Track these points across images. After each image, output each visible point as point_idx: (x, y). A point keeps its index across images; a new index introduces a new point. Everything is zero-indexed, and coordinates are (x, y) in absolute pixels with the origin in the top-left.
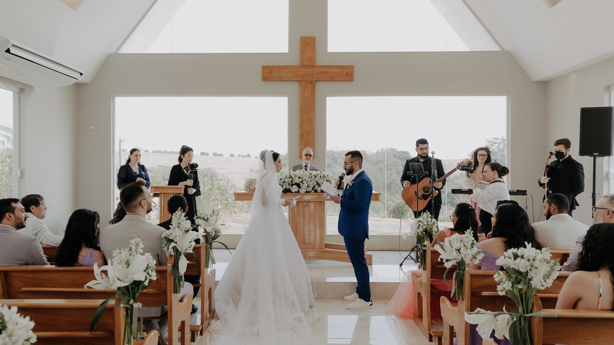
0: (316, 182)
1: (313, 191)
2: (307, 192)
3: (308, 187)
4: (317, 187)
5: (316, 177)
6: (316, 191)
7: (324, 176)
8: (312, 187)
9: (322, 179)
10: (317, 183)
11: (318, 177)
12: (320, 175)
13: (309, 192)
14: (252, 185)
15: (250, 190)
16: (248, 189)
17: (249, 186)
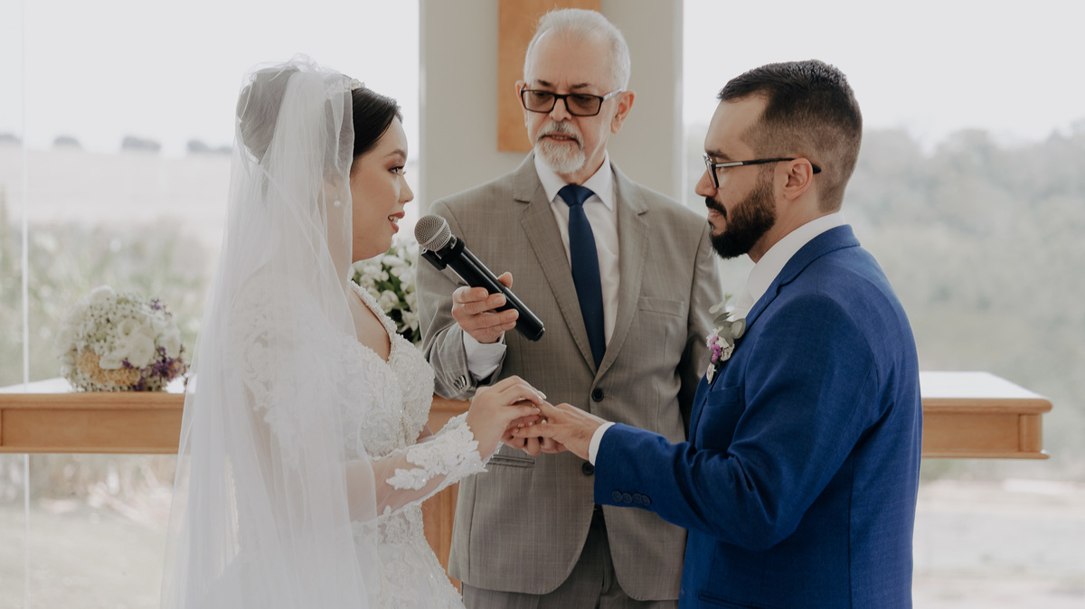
14: (105, 340)
15: (91, 376)
16: (79, 371)
17: (87, 347)
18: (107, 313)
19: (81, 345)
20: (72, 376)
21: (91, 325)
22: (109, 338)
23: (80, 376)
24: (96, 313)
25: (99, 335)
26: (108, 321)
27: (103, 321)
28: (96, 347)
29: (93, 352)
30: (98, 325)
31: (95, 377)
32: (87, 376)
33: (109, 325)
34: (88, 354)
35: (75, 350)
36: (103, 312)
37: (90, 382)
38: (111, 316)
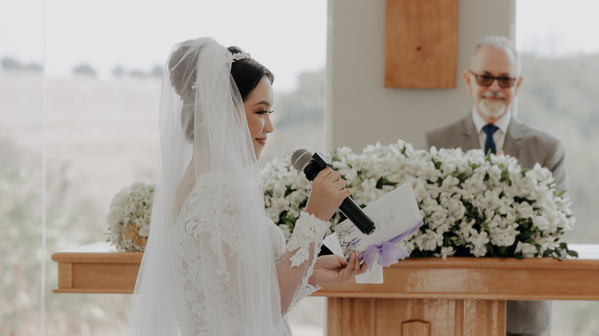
0: (467, 204)
1: (447, 251)
2: (417, 254)
3: (424, 228)
4: (467, 228)
5: (462, 178)
6: (463, 251)
7: (505, 178)
8: (446, 228)
9: (496, 193)
10: (472, 212)
11: (476, 179)
12: (482, 170)
13: (428, 254)
14: (143, 217)
15: (133, 242)
16: (124, 237)
17: (130, 222)
18: (143, 199)
19: (127, 220)
20: (120, 240)
21: (133, 207)
22: (146, 216)
23: (125, 241)
24: (136, 198)
25: (139, 213)
26: (144, 204)
27: (141, 204)
28: (137, 221)
29: (134, 225)
30: (138, 207)
31: (135, 242)
32: (130, 241)
33: (145, 207)
34: (131, 226)
35: (122, 223)
36: (141, 198)
37: (131, 245)
38: (146, 201)
